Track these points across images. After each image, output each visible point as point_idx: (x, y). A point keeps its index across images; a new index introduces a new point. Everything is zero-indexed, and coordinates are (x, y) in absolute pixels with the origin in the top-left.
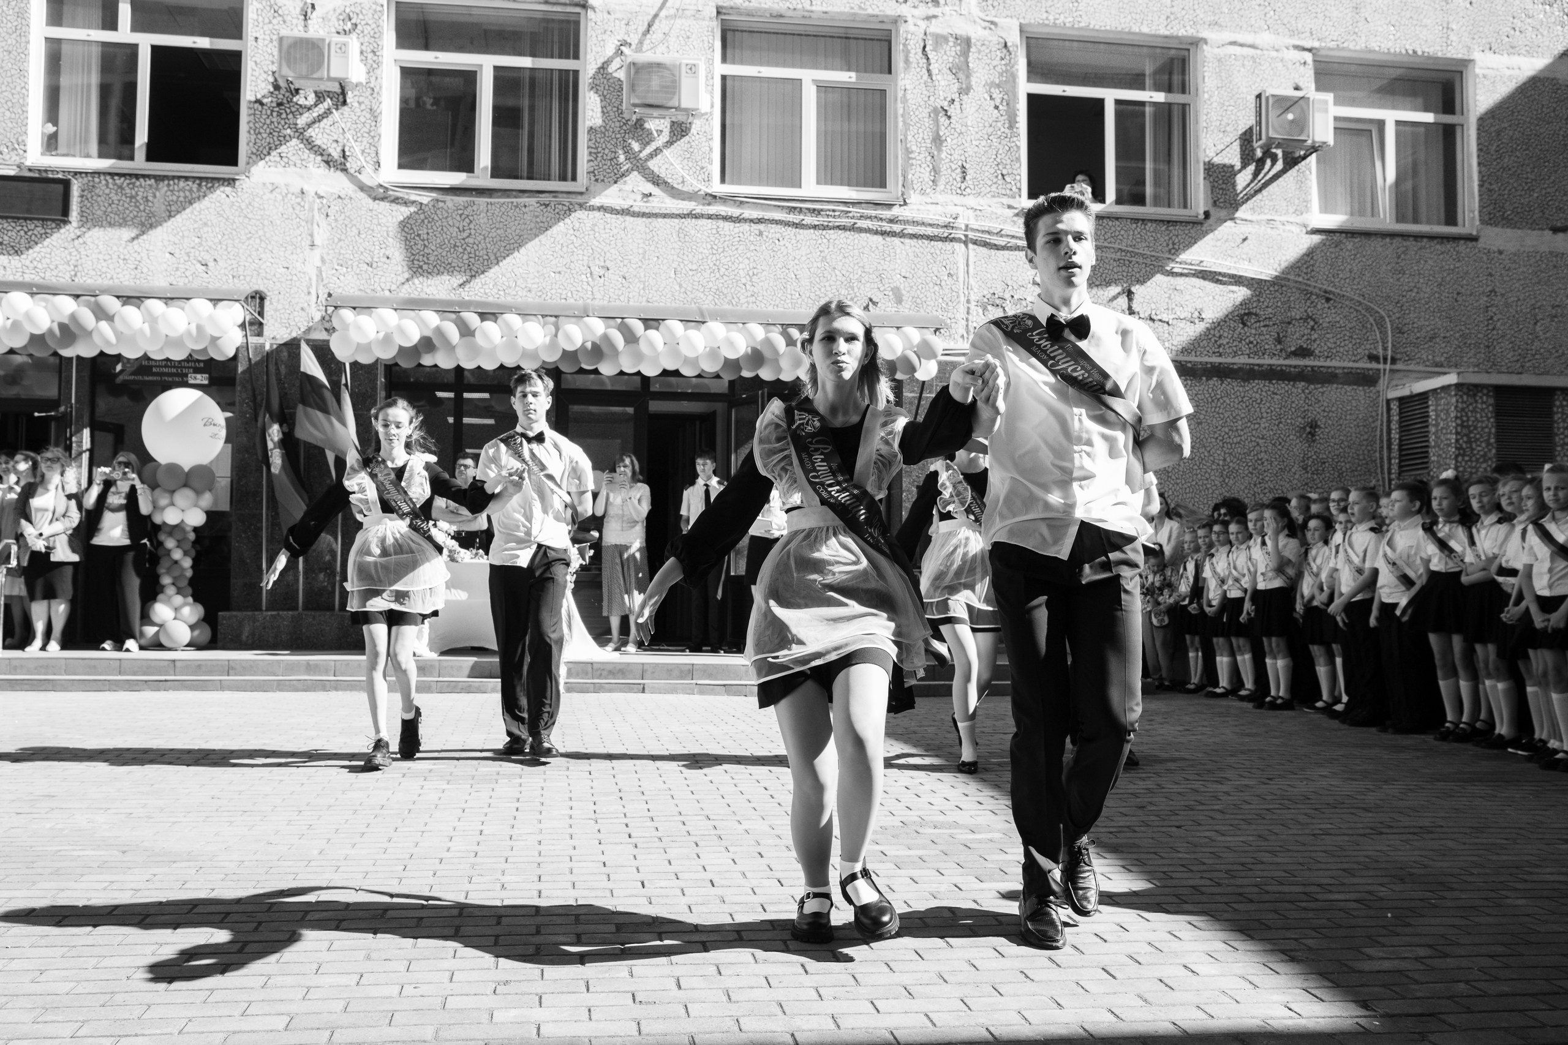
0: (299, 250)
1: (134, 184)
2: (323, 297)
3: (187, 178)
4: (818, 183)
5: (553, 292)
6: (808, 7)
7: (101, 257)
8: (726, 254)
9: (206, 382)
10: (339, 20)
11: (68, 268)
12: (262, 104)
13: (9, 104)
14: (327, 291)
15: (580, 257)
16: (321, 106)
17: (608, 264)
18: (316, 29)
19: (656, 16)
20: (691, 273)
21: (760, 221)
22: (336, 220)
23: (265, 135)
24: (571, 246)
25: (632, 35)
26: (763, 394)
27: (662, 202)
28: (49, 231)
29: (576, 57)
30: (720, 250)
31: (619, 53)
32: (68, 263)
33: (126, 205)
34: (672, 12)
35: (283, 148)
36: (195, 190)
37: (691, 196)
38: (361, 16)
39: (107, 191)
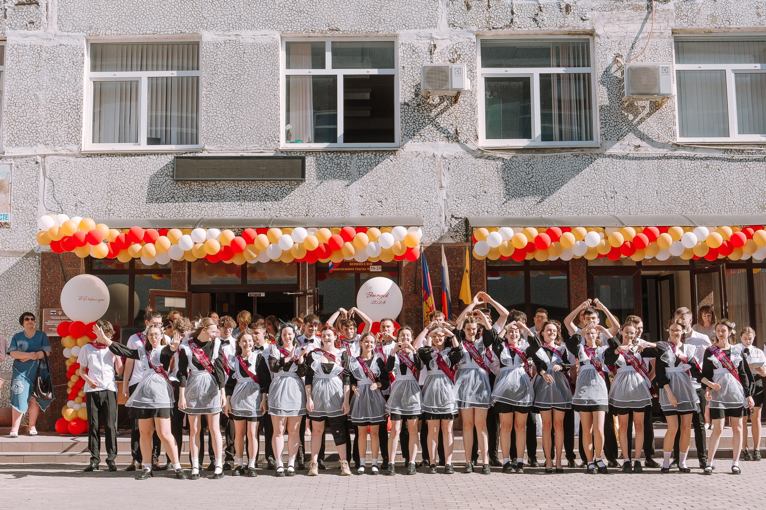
0: (433, 191)
1: (339, 156)
2: (448, 218)
3: (368, 152)
4: (739, 133)
5: (584, 208)
6: (728, 26)
7: (322, 200)
8: (687, 180)
9: (380, 270)
10: (450, 53)
11: (304, 208)
12: (408, 105)
13: (270, 115)
14: (451, 214)
15: (599, 186)
16: (442, 104)
17: (616, 189)
18: (439, 61)
19: (637, 38)
20: (666, 193)
21: (707, 158)
22: (454, 171)
23: (411, 124)
24: (594, 180)
25: (622, 50)
26: (723, 267)
27: (648, 150)
28: (292, 186)
29: (589, 66)
30: (684, 178)
31: (616, 61)
32: (304, 205)
33: (335, 169)
34: (646, 34)
35: (422, 131)
36: (373, 158)
37: (663, 146)
38: (462, 50)
39: (324, 162)
